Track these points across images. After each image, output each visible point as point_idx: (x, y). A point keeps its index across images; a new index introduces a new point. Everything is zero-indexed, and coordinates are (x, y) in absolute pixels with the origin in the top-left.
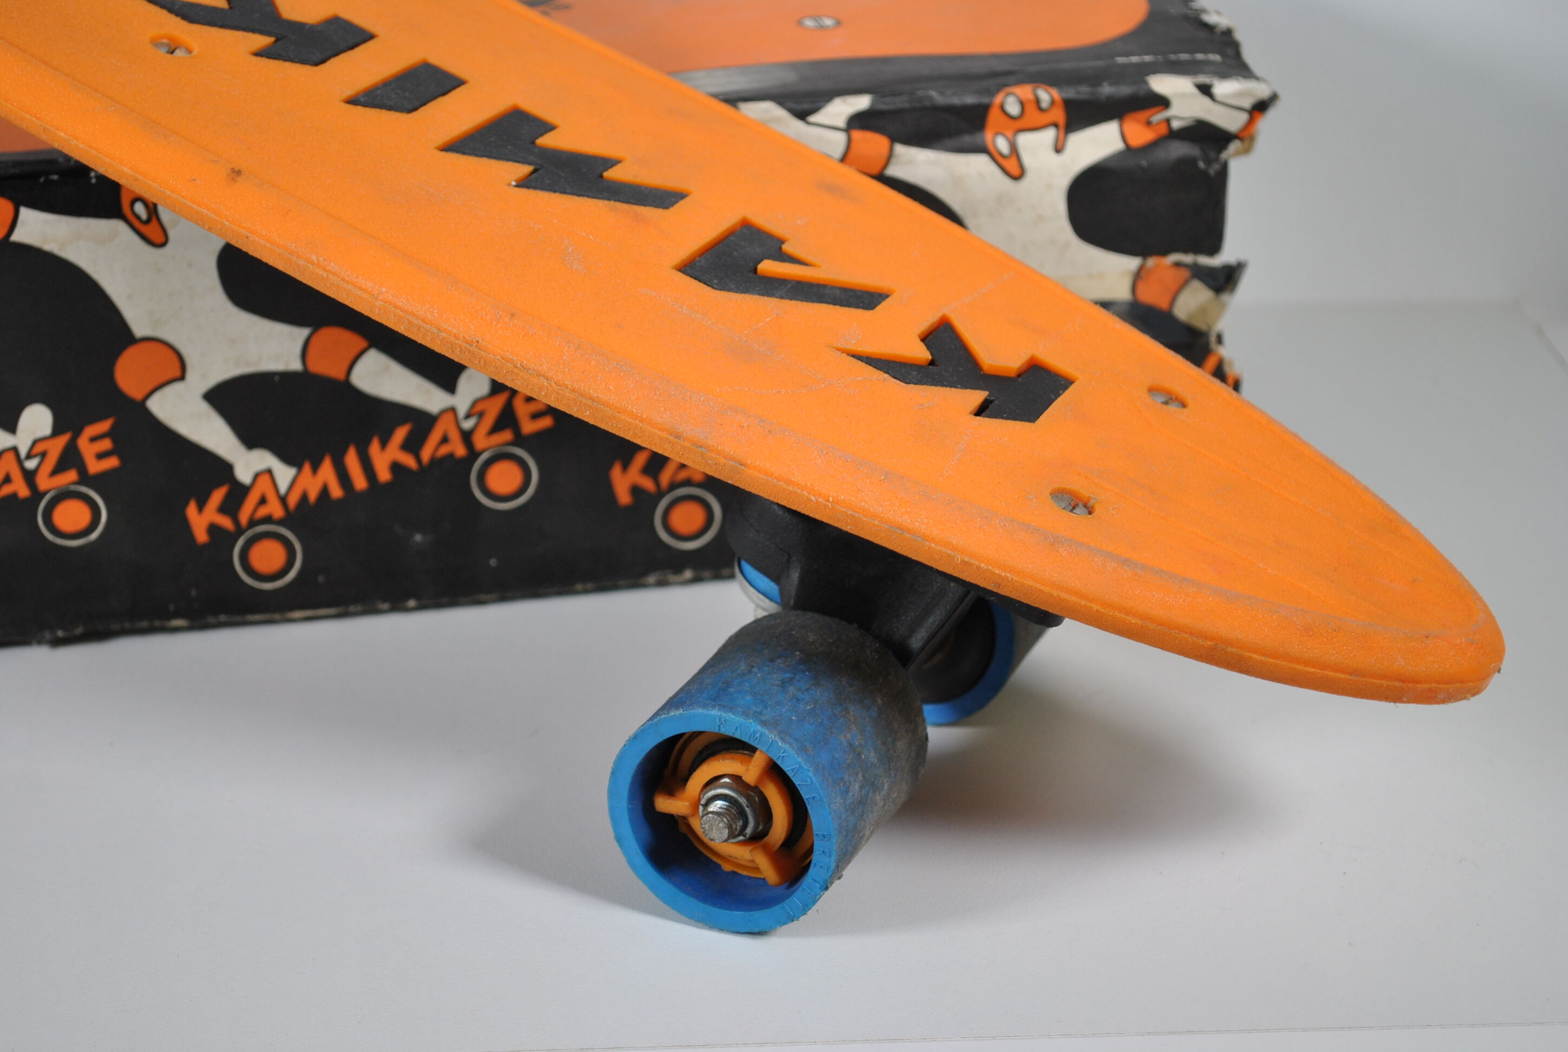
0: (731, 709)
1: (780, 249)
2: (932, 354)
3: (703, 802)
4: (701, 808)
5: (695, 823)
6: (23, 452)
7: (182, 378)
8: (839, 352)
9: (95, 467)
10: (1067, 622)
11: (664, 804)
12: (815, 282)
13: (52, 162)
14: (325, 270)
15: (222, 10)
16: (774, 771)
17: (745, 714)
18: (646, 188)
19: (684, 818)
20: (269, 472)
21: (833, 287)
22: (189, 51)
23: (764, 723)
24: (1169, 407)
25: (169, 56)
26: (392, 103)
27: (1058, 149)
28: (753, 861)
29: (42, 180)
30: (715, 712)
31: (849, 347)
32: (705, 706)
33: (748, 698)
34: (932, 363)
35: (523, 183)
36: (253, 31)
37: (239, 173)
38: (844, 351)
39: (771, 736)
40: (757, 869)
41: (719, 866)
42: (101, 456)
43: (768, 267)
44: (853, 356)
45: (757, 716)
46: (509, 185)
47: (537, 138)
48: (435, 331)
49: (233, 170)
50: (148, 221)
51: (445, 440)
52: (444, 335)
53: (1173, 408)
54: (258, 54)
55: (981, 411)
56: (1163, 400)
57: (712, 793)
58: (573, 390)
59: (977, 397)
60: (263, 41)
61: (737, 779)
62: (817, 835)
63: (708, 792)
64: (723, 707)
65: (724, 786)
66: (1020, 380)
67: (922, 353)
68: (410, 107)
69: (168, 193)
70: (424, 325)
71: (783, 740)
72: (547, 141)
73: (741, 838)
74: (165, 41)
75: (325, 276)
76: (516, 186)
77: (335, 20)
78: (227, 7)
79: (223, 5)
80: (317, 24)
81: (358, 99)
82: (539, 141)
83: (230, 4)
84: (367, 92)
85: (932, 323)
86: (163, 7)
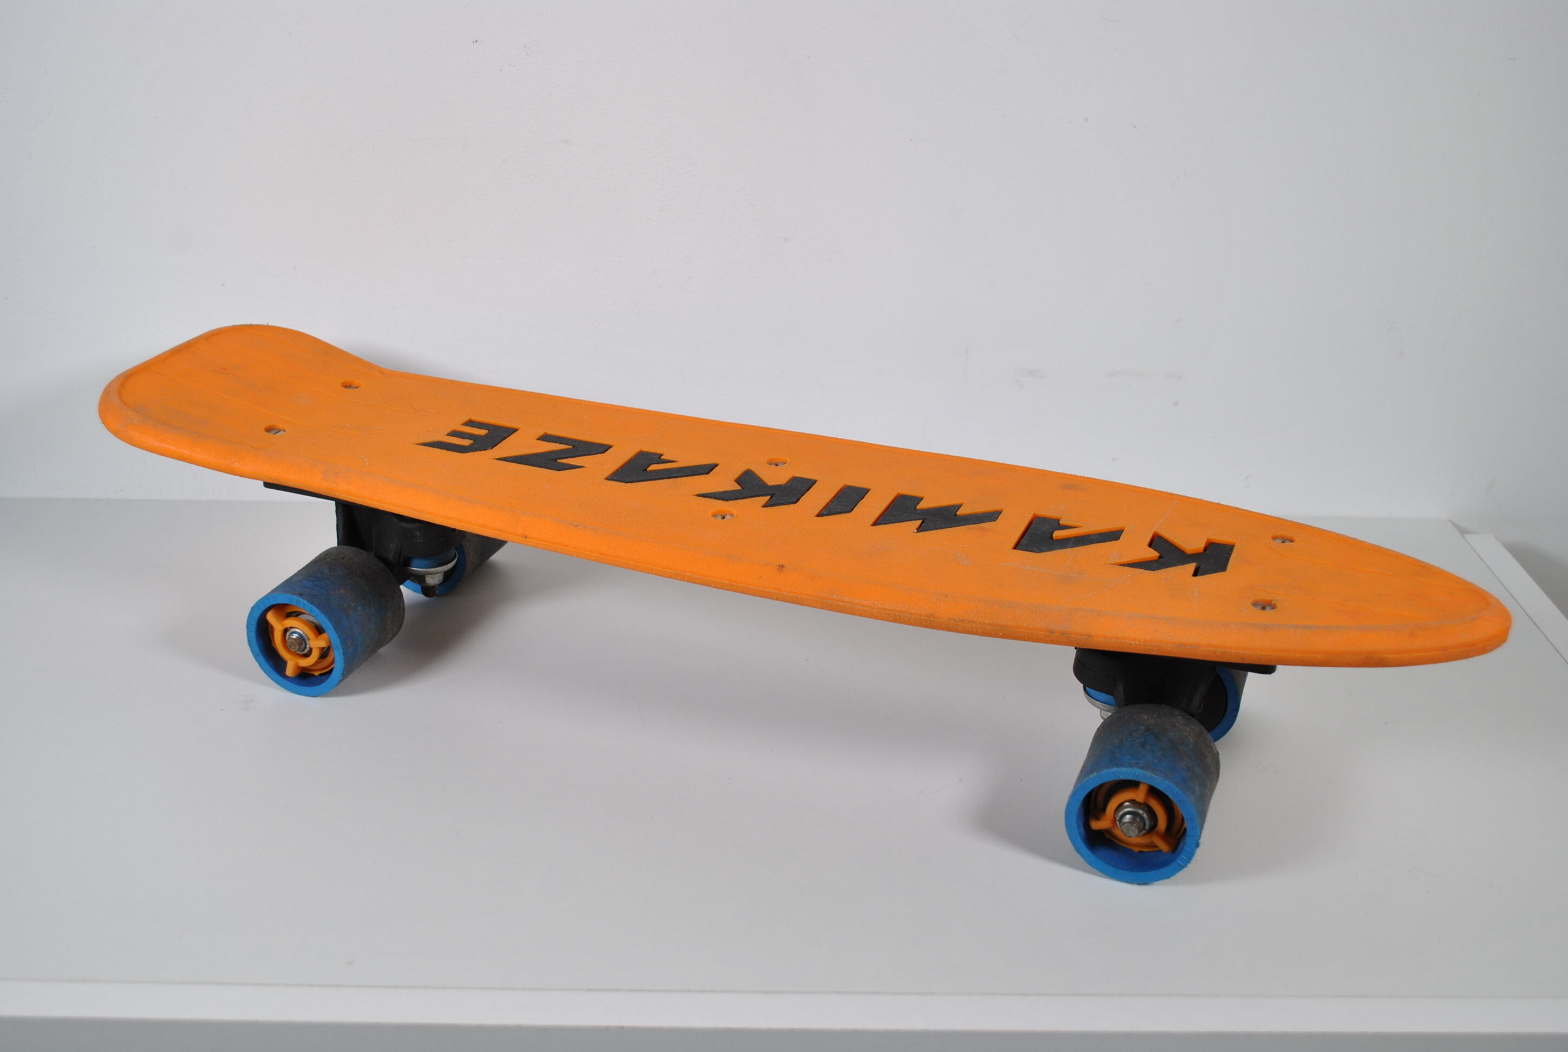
0: (1122, 765)
1: (1059, 523)
2: (1159, 553)
3: (1118, 818)
4: (1118, 823)
5: (1118, 832)
8: (1116, 566)
10: (1279, 668)
11: (1096, 825)
12: (1084, 534)
14: (842, 602)
15: (739, 490)
16: (1153, 791)
17: (1131, 766)
18: (980, 514)
19: (1108, 831)
21: (1093, 535)
22: (732, 515)
23: (1142, 768)
24: (1285, 543)
25: (723, 520)
26: (839, 510)
28: (1152, 842)
30: (1114, 769)
31: (1116, 561)
32: (1107, 768)
33: (1128, 757)
34: (1160, 557)
35: (920, 529)
36: (758, 496)
37: (783, 566)
38: (1115, 564)
39: (1149, 774)
40: (1156, 846)
41: (1132, 850)
43: (1057, 534)
44: (1121, 565)
45: (1137, 765)
46: (914, 532)
47: (917, 506)
48: (909, 615)
49: (779, 566)
52: (913, 616)
53: (1287, 543)
54: (764, 506)
55: (1196, 574)
56: (1281, 541)
57: (1121, 813)
58: (990, 625)
59: (1192, 567)
60: (765, 499)
61: (1133, 802)
62: (1187, 819)
63: (1119, 812)
64: (1117, 766)
65: (1127, 807)
66: (1207, 552)
67: (1153, 554)
68: (849, 509)
69: (750, 587)
70: (902, 614)
71: (1155, 774)
72: (921, 506)
73: (1144, 832)
74: (718, 513)
75: (843, 604)
76: (917, 532)
77: (794, 479)
78: (741, 488)
79: (738, 487)
80: (787, 483)
81: (821, 513)
82: (918, 507)
83: (741, 487)
84: (824, 508)
85: (1150, 536)
86: (711, 498)
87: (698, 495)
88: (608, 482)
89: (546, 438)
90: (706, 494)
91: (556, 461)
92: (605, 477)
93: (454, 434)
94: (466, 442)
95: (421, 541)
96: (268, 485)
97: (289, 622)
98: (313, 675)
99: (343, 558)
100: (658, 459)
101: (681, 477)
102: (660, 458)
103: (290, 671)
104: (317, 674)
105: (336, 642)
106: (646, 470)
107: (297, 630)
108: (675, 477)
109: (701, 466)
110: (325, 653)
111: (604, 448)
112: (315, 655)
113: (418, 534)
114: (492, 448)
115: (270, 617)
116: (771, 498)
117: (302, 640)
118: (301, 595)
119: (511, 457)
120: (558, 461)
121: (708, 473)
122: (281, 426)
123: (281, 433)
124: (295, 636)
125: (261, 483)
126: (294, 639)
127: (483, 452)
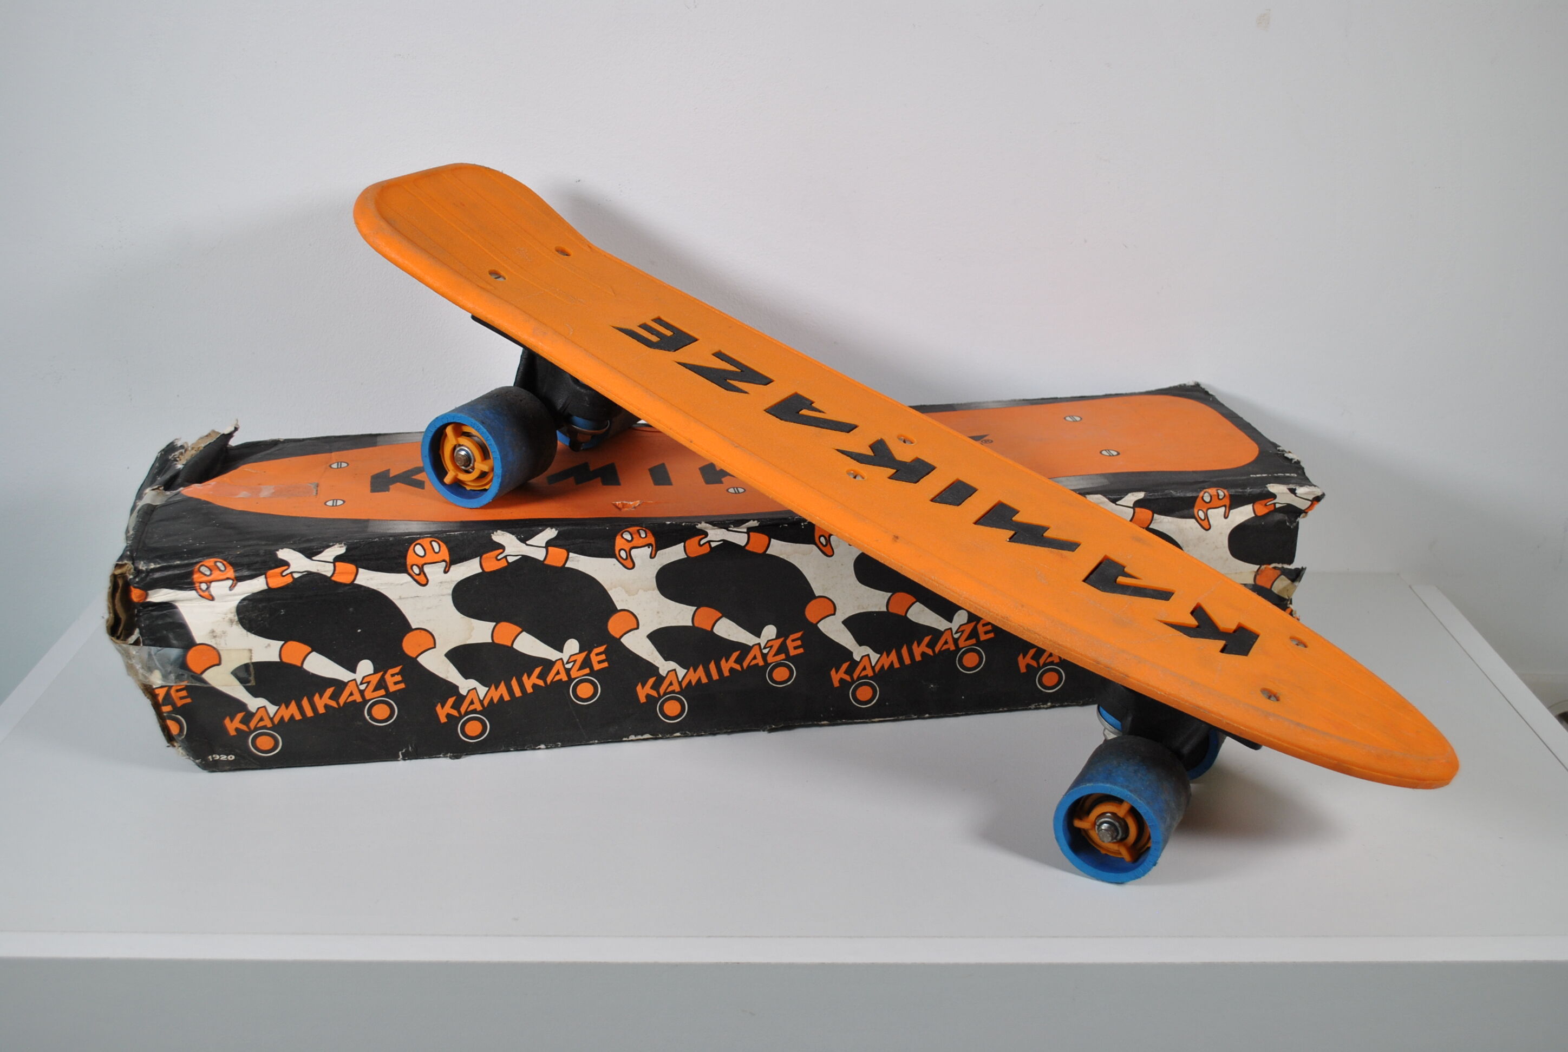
0: (1115, 784)
1: (1124, 570)
2: (1198, 622)
3: (1098, 824)
4: (1097, 827)
5: (1094, 834)
6: (762, 646)
7: (834, 614)
8: (1162, 623)
9: (793, 652)
10: (1264, 748)
11: (1078, 824)
12: (1142, 587)
13: (785, 519)
14: (937, 583)
15: (872, 456)
16: (1133, 811)
17: (1122, 786)
18: (1063, 541)
19: (1085, 831)
20: (868, 655)
21: (1150, 589)
22: (862, 477)
23: (1131, 791)
24: (1299, 646)
25: (854, 479)
26: (950, 501)
27: (1226, 517)
28: (1119, 851)
29: (780, 526)
30: (1108, 785)
31: (1163, 619)
32: (1103, 782)
33: (1122, 779)
34: (1198, 627)
35: (1012, 539)
36: (887, 467)
37: (897, 538)
38: (1161, 621)
39: (1134, 797)
40: (1120, 854)
41: (1099, 851)
42: (795, 648)
43: (1121, 579)
44: (1166, 623)
45: (1127, 787)
46: (1006, 540)
47: (1013, 517)
48: (988, 612)
49: (894, 536)
50: (826, 545)
51: (946, 643)
52: (991, 614)
53: (1301, 647)
54: (890, 478)
55: (1222, 651)
56: (1296, 643)
57: (1103, 820)
58: (1051, 640)
59: (1221, 643)
60: (891, 471)
61: (1114, 814)
62: (1153, 842)
63: (1100, 820)
64: (1111, 783)
65: (1108, 817)
66: (1236, 634)
67: (1192, 622)
68: (958, 503)
69: (866, 546)
70: (983, 609)
71: (1140, 799)
72: (1017, 518)
73: (1115, 841)
74: (852, 472)
75: (937, 585)
76: (1009, 541)
77: (917, 460)
78: (873, 455)
79: (871, 453)
80: (911, 462)
81: (935, 499)
82: (1014, 519)
83: (874, 453)
84: (938, 495)
85: (1194, 605)
86: (848, 456)
87: (838, 450)
88: (767, 414)
89: (719, 355)
90: (845, 451)
91: (726, 380)
92: (765, 408)
93: (644, 327)
94: (654, 339)
95: (588, 406)
96: (474, 318)
97: (463, 440)
98: (465, 488)
99: (521, 401)
100: (809, 405)
101: (827, 428)
102: (811, 404)
103: (448, 479)
104: (468, 488)
105: (498, 471)
106: (798, 413)
107: (466, 449)
108: (822, 428)
109: (844, 423)
110: (483, 475)
111: (766, 381)
112: (475, 474)
113: (587, 399)
114: (675, 351)
115: (449, 430)
116: (896, 472)
117: (468, 460)
118: (483, 423)
119: (689, 364)
120: (728, 380)
121: (848, 432)
122: (502, 273)
123: (501, 279)
124: (463, 453)
125: (470, 315)
126: (462, 455)
127: (667, 352)
